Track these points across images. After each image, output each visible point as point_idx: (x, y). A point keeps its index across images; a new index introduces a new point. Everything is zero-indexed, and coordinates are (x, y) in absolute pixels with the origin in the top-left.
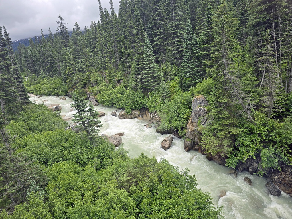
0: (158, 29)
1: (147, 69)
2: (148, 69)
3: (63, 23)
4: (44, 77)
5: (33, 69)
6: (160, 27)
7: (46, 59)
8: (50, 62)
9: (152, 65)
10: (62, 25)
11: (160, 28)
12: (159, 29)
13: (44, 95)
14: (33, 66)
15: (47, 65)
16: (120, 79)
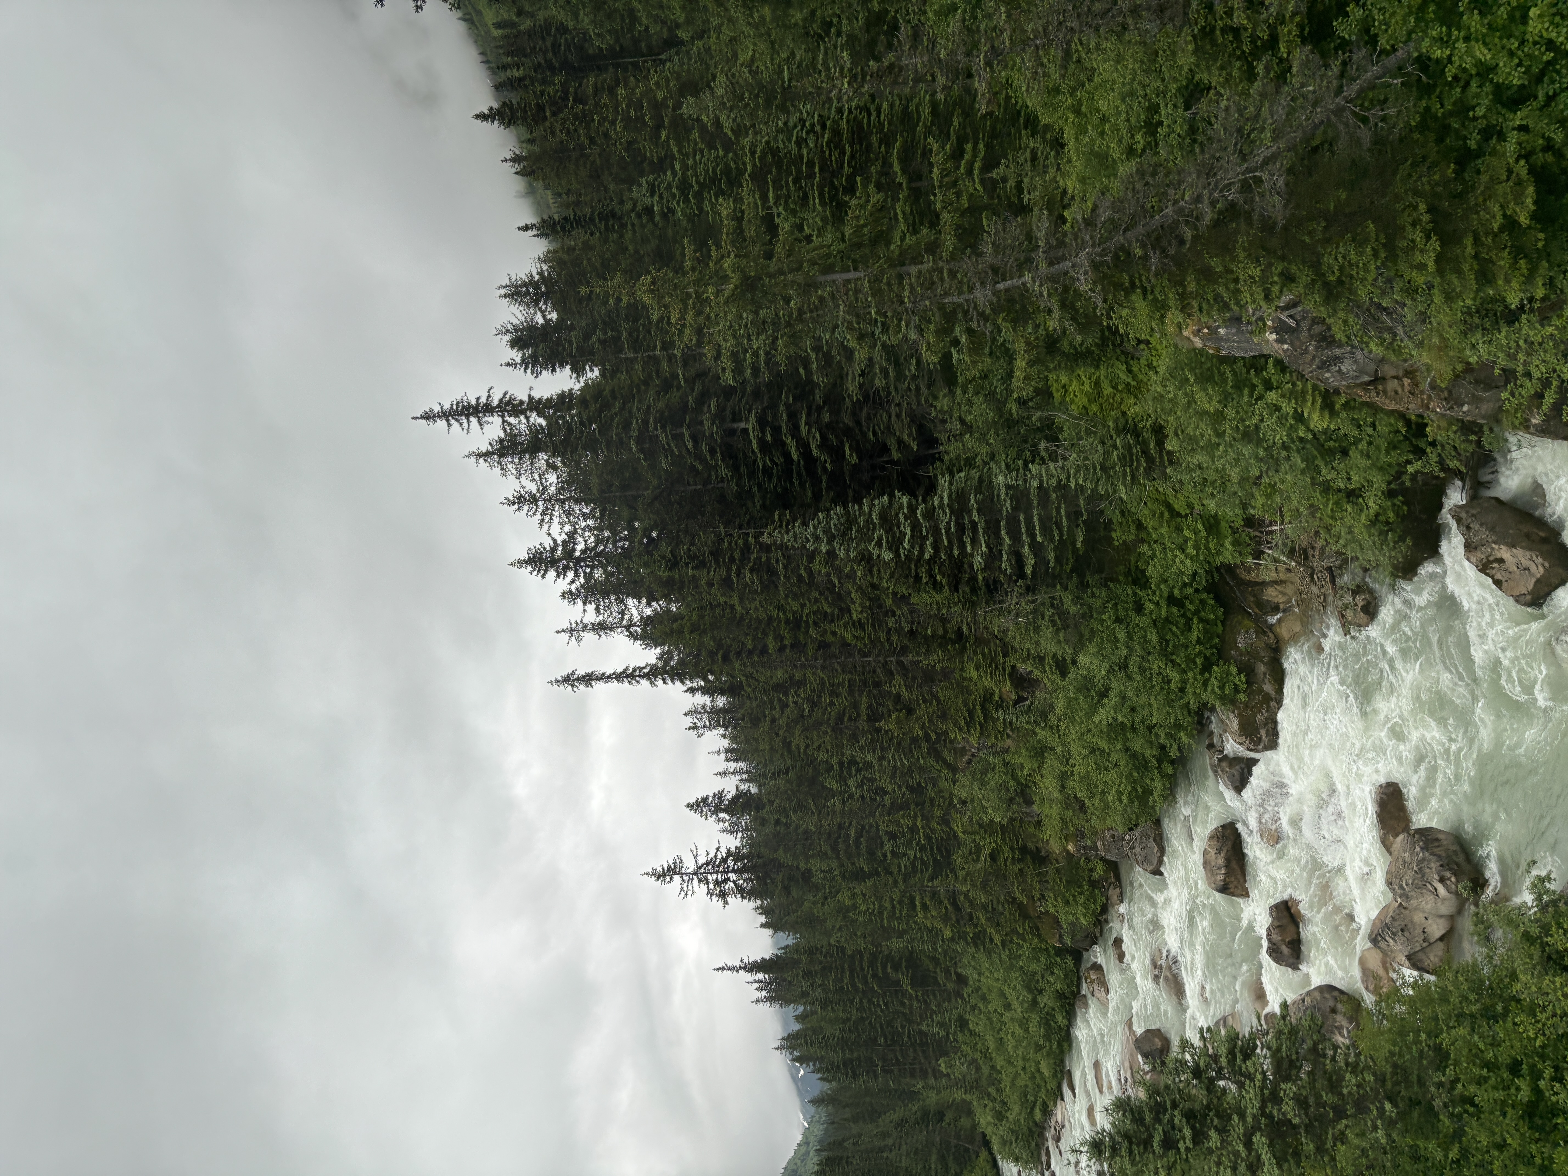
0: (745, 431)
1: (962, 546)
2: (967, 539)
3: (690, 865)
4: (962, 1023)
5: (915, 1051)
6: (734, 420)
7: (866, 983)
8: (884, 967)
9: (945, 518)
10: (700, 874)
11: (741, 420)
12: (743, 425)
13: (1062, 1062)
14: (898, 1048)
15: (898, 983)
16: (1010, 675)
